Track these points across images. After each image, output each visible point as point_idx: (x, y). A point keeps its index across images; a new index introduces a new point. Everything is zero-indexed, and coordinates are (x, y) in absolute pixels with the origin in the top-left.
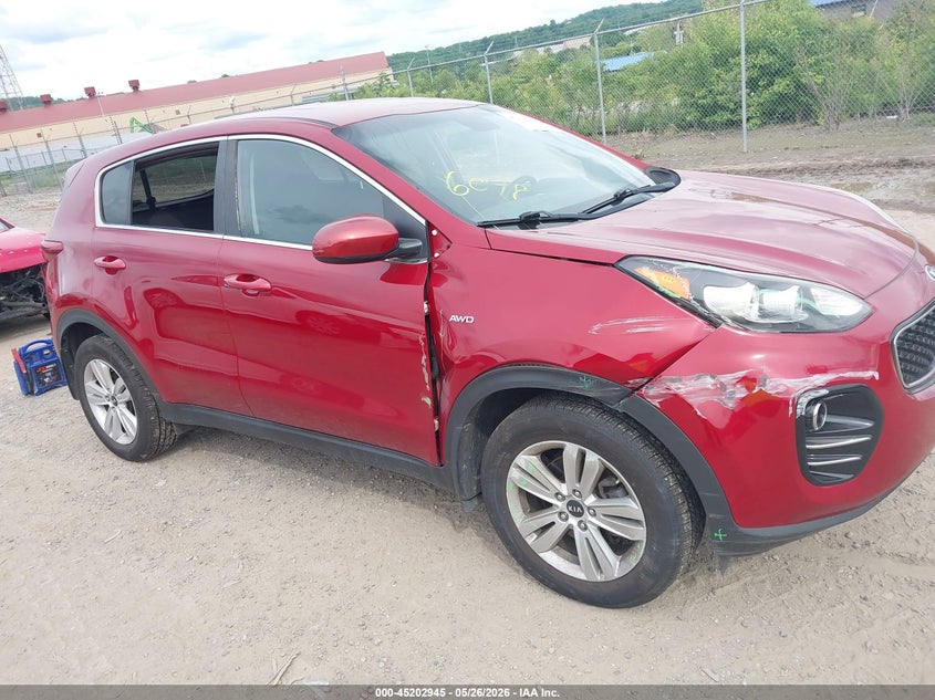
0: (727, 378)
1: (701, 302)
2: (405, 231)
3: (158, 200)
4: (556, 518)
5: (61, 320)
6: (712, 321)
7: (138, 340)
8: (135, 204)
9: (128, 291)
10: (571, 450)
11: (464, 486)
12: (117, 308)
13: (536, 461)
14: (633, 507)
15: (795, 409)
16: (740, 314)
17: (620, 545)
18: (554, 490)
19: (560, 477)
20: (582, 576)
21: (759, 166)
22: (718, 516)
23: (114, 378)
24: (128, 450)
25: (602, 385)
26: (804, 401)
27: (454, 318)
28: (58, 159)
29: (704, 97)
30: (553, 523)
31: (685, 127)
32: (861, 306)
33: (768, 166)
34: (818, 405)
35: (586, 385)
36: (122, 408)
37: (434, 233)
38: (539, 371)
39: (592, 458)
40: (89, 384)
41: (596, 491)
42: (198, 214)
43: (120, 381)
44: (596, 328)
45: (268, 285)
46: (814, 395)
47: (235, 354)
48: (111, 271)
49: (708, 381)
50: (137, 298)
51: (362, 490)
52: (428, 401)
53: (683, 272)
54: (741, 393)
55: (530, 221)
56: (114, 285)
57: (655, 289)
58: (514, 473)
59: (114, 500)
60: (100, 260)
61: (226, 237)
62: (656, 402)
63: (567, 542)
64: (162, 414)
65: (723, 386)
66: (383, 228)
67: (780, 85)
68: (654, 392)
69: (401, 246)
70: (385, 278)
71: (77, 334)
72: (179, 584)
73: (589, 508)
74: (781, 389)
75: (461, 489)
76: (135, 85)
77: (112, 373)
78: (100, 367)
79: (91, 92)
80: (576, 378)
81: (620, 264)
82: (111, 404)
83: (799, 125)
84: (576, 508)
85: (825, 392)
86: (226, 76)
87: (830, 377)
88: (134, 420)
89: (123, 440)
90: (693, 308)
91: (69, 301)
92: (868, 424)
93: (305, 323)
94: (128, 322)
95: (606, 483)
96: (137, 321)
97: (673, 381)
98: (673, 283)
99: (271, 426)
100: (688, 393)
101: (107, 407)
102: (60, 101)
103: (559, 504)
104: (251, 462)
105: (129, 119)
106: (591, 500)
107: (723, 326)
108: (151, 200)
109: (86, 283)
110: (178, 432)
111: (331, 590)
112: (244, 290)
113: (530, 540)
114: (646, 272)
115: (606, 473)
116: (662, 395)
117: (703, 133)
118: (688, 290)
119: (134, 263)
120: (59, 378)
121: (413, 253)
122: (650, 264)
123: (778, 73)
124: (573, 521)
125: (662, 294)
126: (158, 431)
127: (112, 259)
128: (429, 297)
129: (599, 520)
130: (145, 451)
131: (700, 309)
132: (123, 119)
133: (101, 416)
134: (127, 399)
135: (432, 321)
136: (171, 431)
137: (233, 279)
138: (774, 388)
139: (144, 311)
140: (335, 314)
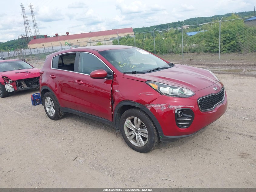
0: (162, 105)
1: (160, 90)
2: (109, 73)
3: (64, 64)
4: (133, 133)
5: (41, 88)
6: (161, 94)
7: (57, 94)
8: (59, 64)
9: (56, 83)
10: (136, 118)
11: (117, 126)
12: (53, 86)
13: (130, 121)
14: (146, 131)
15: (175, 112)
16: (166, 93)
17: (144, 139)
18: (133, 127)
19: (134, 124)
20: (137, 146)
21: (221, 63)
22: (161, 133)
23: (51, 101)
24: (52, 117)
25: (141, 105)
26: (177, 110)
27: (116, 91)
28: (47, 52)
29: (212, 44)
30: (132, 134)
31: (206, 52)
32: (193, 93)
33: (224, 63)
34: (180, 112)
35: (137, 105)
36: (52, 108)
37: (114, 74)
38: (129, 102)
39: (139, 120)
40: (46, 102)
41: (140, 128)
42: (71, 67)
43: (52, 102)
44: (140, 94)
45: (83, 83)
46: (179, 109)
47: (75, 96)
48: (53, 78)
49: (159, 105)
50: (58, 85)
51: (100, 129)
52: (111, 108)
53: (157, 84)
54: (165, 108)
55: (134, 73)
56: (53, 82)
57: (152, 87)
58: (126, 123)
59: (48, 127)
60: (51, 76)
61: (76, 72)
62: (149, 109)
63: (135, 138)
64: (61, 110)
65: (162, 107)
66: (104, 72)
67: (233, 42)
68: (149, 107)
69: (108, 76)
70: (105, 82)
71: (45, 91)
72: (58, 143)
73: (139, 131)
74: (172, 108)
75: (116, 127)
76: (68, 33)
77: (51, 100)
78: (48, 99)
79: (57, 35)
80: (136, 103)
81: (146, 82)
82: (50, 107)
83: (236, 53)
84: (137, 131)
85: (181, 109)
86: (91, 32)
87: (183, 106)
88: (54, 111)
89: (52, 115)
90: (158, 91)
91: (44, 84)
92: (191, 117)
93: (96, 93)
94: (55, 89)
95: (142, 126)
96: (57, 90)
97: (152, 105)
98: (155, 86)
99: (81, 113)
100: (155, 107)
101: (49, 108)
102: (49, 37)
103: (134, 130)
104: (78, 122)
105: (65, 42)
106: (139, 129)
107: (163, 95)
108: (63, 64)
109: (47, 81)
110: (63, 114)
111: (88, 146)
112: (78, 83)
113: (128, 138)
114: (150, 84)
115: (142, 124)
116: (150, 108)
117: (210, 54)
118: (157, 88)
119: (57, 77)
120: (40, 102)
121: (110, 78)
122: (151, 82)
123: (232, 39)
124: (136, 134)
125: (153, 88)
126: (59, 113)
127: (53, 75)
128: (112, 86)
129: (140, 133)
130: (56, 118)
131: (159, 91)
132: (64, 42)
133: (48, 110)
134: (53, 106)
135: (112, 91)
136: (62, 114)
137: (76, 81)
138: (171, 107)
139: (59, 88)
140: (103, 92)
